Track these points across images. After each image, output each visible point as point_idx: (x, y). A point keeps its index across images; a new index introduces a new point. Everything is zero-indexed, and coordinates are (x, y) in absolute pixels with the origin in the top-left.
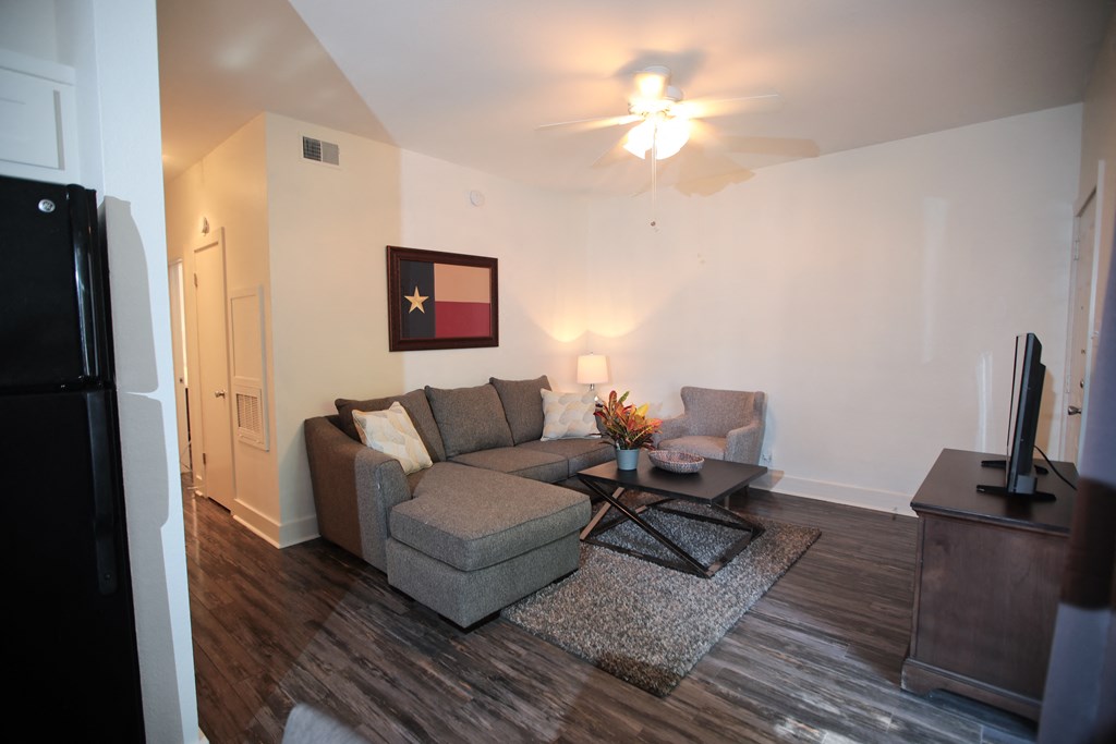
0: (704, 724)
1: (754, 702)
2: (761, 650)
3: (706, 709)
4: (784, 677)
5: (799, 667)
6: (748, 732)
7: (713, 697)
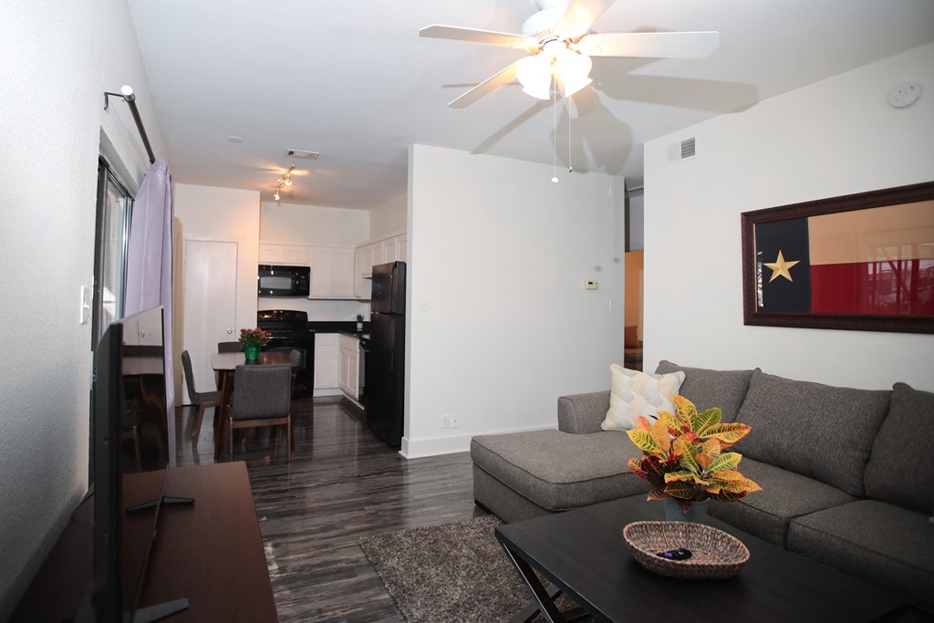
0: (327, 546)
1: (318, 569)
2: (358, 606)
3: (334, 551)
4: (321, 596)
5: (320, 611)
6: (305, 555)
7: (340, 558)
